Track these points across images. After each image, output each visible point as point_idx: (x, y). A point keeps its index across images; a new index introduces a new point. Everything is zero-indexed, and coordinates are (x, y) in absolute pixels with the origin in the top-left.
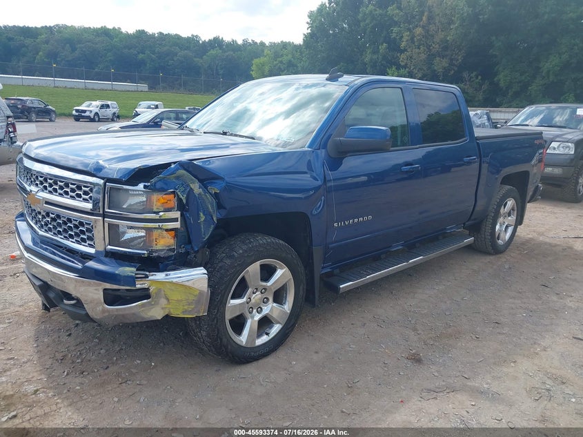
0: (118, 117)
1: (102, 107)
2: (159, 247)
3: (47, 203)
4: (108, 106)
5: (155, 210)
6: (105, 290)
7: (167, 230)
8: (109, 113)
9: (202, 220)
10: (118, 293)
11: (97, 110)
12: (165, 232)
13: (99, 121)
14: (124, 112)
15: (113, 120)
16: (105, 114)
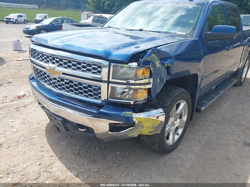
0: (27, 21)
1: (19, 16)
2: (141, 99)
3: (63, 74)
4: (21, 16)
5: (140, 78)
6: (110, 124)
7: (144, 89)
8: (22, 19)
9: (158, 82)
10: (118, 125)
11: (16, 18)
12: (144, 90)
13: (18, 24)
14: (29, 19)
15: (24, 23)
16: (20, 20)
